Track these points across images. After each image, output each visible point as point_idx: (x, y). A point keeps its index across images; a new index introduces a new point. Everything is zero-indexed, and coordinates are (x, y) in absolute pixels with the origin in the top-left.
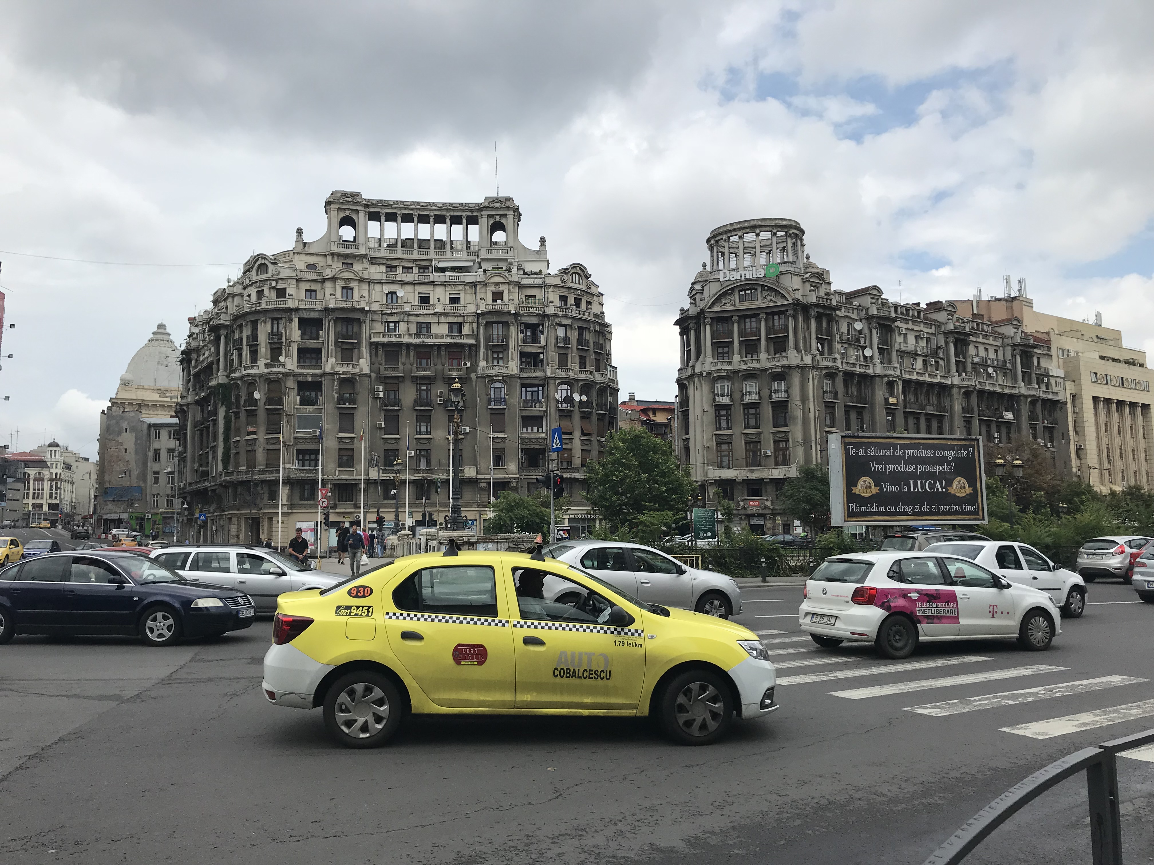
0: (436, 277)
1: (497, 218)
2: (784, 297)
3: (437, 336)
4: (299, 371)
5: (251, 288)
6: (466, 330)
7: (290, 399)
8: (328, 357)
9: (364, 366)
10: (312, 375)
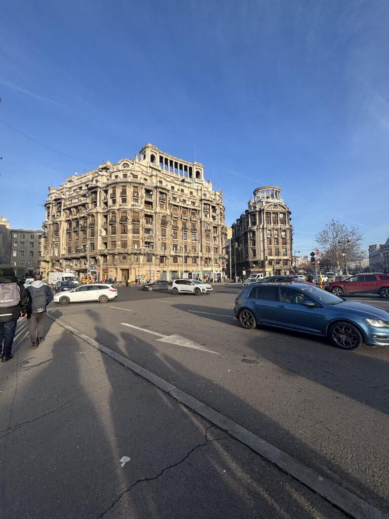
0: (185, 184)
1: (198, 170)
2: (285, 209)
3: (188, 205)
4: (145, 210)
5: (119, 173)
6: (196, 205)
7: (143, 221)
8: (156, 206)
9: (168, 212)
10: (151, 212)
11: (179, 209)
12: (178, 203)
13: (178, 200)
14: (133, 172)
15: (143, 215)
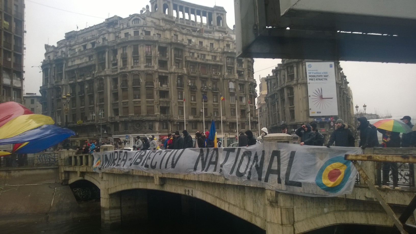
0: (205, 35)
4: (160, 71)
5: (130, 30)
6: (218, 59)
7: (157, 84)
8: (171, 65)
9: (185, 71)
10: (165, 73)
11: (197, 67)
12: (196, 59)
13: (196, 55)
14: (145, 29)
15: (157, 76)
